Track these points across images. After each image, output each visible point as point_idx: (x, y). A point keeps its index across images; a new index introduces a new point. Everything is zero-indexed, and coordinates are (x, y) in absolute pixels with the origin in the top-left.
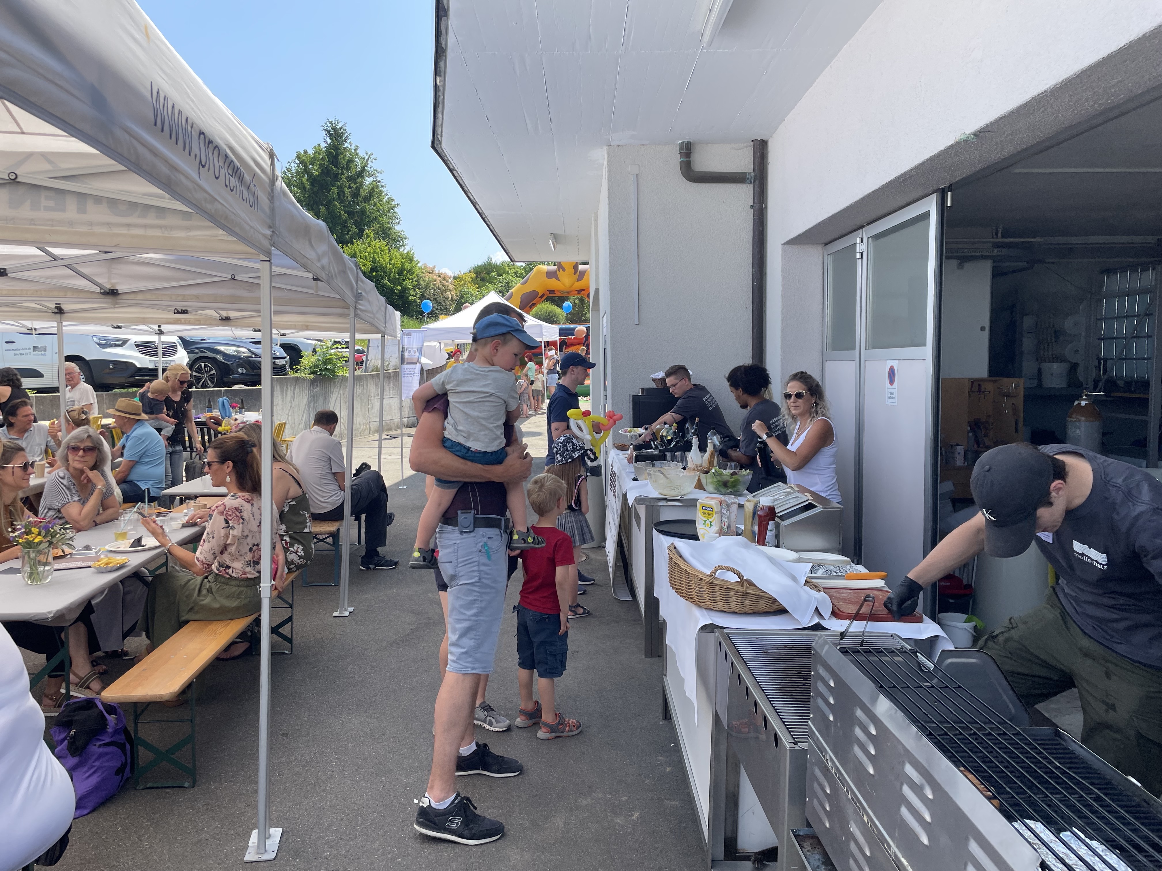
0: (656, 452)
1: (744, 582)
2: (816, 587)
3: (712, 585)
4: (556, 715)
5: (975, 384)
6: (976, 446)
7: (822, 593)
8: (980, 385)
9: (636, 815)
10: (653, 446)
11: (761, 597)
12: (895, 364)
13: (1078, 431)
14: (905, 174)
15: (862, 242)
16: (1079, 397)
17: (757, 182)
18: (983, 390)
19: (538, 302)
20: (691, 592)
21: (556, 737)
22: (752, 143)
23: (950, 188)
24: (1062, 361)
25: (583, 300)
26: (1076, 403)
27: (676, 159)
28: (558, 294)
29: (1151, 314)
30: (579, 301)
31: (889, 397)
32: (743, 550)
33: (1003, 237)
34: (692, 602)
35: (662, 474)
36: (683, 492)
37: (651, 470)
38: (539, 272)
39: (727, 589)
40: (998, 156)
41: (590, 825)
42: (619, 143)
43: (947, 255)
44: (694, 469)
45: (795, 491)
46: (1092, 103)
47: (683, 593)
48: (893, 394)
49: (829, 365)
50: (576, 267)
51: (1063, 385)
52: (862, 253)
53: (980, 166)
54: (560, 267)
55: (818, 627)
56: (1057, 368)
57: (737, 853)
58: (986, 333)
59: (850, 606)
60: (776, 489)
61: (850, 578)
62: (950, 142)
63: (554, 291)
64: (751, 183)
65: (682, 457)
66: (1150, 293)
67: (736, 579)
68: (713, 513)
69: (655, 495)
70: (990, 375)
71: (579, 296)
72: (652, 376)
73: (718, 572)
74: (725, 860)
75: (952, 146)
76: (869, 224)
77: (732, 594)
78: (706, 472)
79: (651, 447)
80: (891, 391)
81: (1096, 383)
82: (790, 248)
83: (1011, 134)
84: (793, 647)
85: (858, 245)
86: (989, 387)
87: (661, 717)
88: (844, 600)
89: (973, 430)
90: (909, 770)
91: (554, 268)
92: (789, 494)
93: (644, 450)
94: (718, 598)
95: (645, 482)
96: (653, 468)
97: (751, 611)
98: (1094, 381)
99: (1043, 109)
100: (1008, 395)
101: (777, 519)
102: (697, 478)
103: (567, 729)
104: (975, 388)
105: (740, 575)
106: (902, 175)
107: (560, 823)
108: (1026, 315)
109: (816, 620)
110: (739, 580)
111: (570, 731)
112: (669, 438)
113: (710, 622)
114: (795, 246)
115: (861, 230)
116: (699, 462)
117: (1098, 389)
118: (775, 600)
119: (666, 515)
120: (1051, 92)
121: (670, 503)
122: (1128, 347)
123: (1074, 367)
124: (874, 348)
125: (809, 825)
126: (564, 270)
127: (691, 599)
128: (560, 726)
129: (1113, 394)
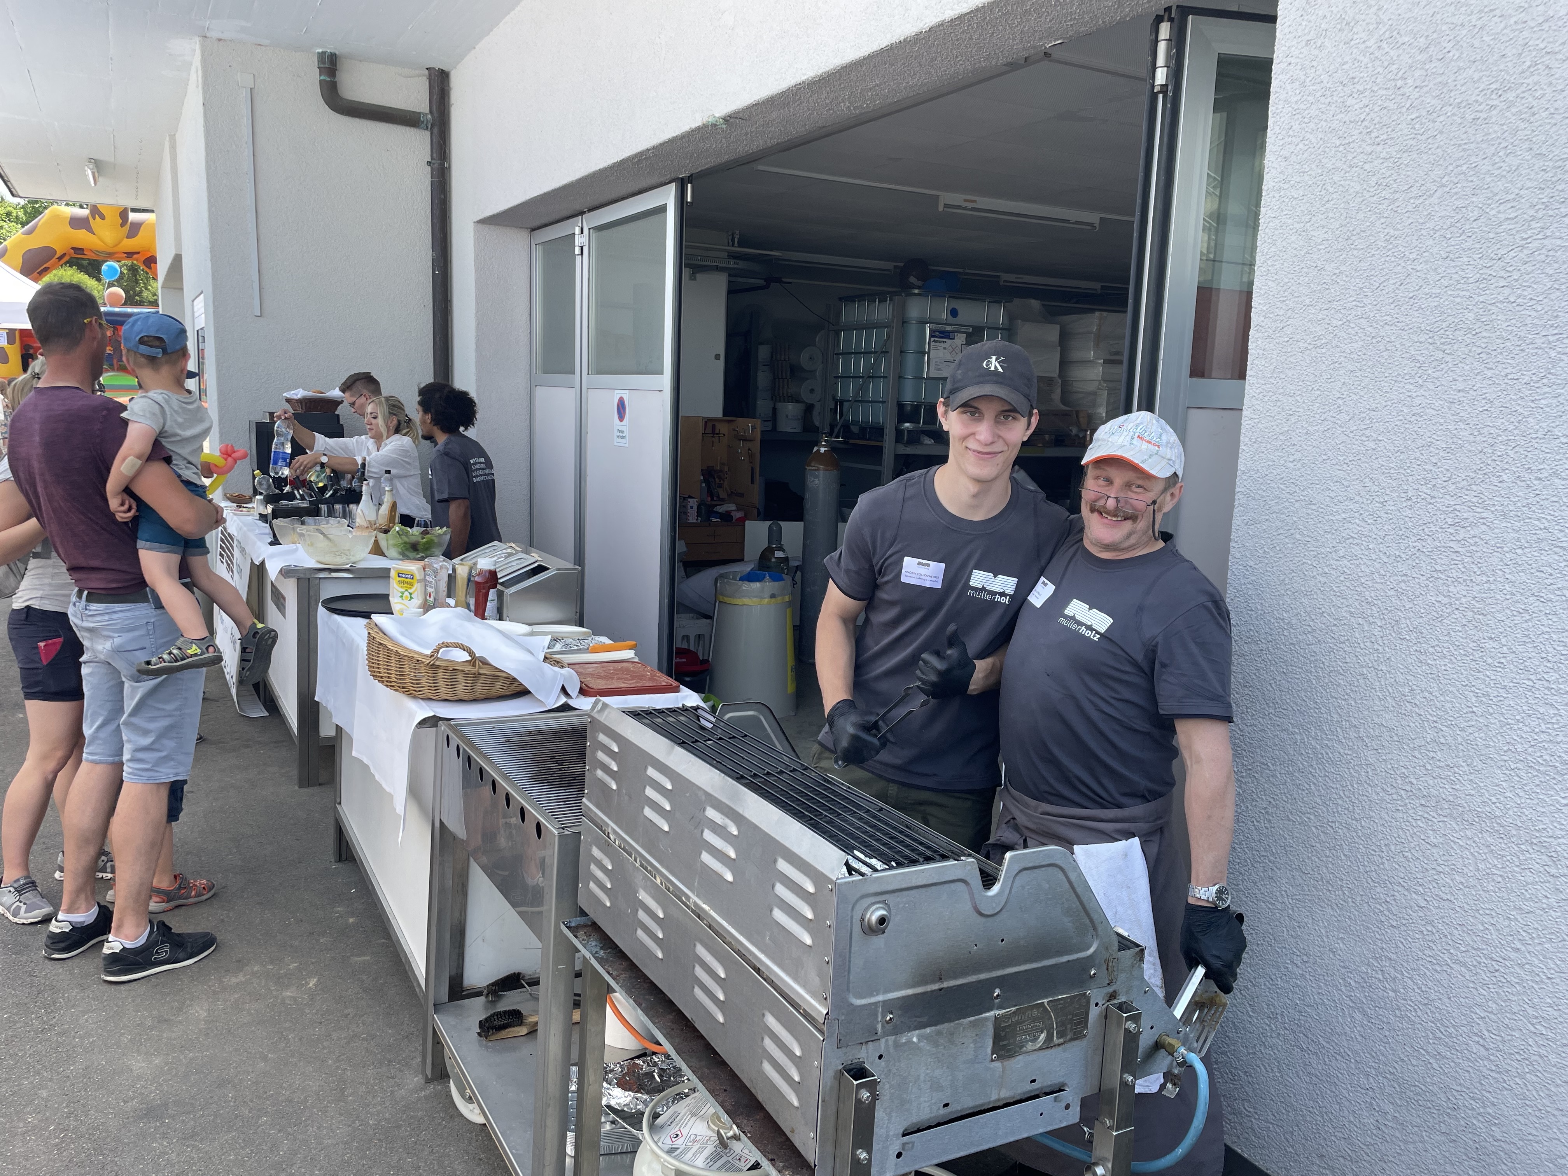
0: (305, 505)
1: (474, 660)
2: (558, 662)
3: (434, 667)
4: (175, 877)
5: (710, 424)
6: (709, 499)
7: (567, 669)
8: (714, 426)
9: (312, 983)
10: (298, 496)
11: (497, 678)
12: (626, 395)
13: (817, 481)
14: (641, 154)
15: (582, 233)
16: (817, 443)
17: (436, 130)
18: (717, 431)
19: (54, 267)
20: (404, 679)
21: (177, 907)
22: (427, 72)
23: (690, 179)
24: (797, 401)
25: (137, 270)
26: (815, 449)
27: (313, 77)
28: (90, 255)
29: (887, 352)
30: (129, 270)
31: (618, 437)
32: (467, 624)
33: (739, 246)
34: (404, 692)
35: (323, 534)
36: (353, 559)
37: (300, 528)
38: (57, 217)
39: (453, 670)
40: (747, 149)
41: (247, 1006)
42: (221, 36)
43: (687, 262)
44: (367, 528)
45: (517, 552)
46: (848, 104)
47: (391, 682)
48: (623, 432)
49: (541, 393)
50: (124, 214)
51: (798, 429)
52: (582, 248)
53: (725, 158)
54: (95, 211)
55: (566, 708)
56: (790, 411)
57: (463, 991)
58: (721, 364)
59: (599, 681)
60: (491, 549)
61: (595, 651)
62: (697, 123)
63: (82, 250)
64: (427, 128)
65: (344, 511)
66: (886, 327)
67: (466, 657)
68: (415, 581)
69: (311, 563)
70: (726, 413)
71: (129, 262)
72: (287, 395)
73: (441, 651)
74: (449, 1001)
75: (698, 129)
76: (590, 210)
77: (460, 677)
78: (386, 532)
79: (294, 498)
80: (620, 428)
81: (832, 427)
82: (486, 229)
83: (763, 125)
84: (539, 733)
85: (577, 237)
86: (723, 428)
87: (333, 860)
88: (592, 675)
89: (706, 480)
90: (711, 813)
91: (85, 212)
92: (510, 555)
93: (284, 502)
94: (441, 683)
95: (293, 546)
96: (304, 527)
97: (483, 696)
98: (830, 425)
99: (798, 102)
100: (745, 440)
101: (499, 587)
102: (373, 539)
103: (193, 893)
104: (709, 430)
105: (471, 653)
106: (638, 154)
107: (201, 1012)
108: (762, 344)
109: (563, 700)
110: (470, 658)
111: (199, 895)
112: (321, 485)
113: (432, 714)
114: (492, 227)
115: (580, 217)
116: (372, 517)
117: (834, 435)
118: (515, 680)
119: (329, 591)
120: (808, 84)
121: (334, 575)
122: (864, 388)
123: (809, 408)
124: (598, 374)
125: (583, 913)
126: (102, 217)
127: (404, 688)
128: (183, 891)
129: (851, 441)
